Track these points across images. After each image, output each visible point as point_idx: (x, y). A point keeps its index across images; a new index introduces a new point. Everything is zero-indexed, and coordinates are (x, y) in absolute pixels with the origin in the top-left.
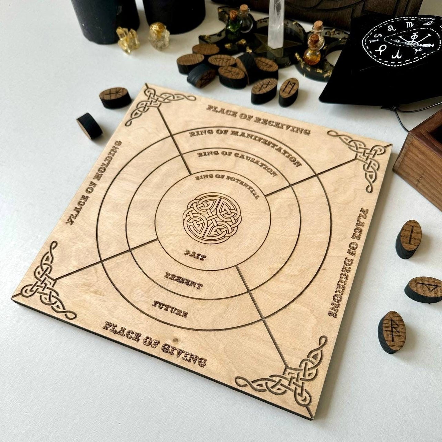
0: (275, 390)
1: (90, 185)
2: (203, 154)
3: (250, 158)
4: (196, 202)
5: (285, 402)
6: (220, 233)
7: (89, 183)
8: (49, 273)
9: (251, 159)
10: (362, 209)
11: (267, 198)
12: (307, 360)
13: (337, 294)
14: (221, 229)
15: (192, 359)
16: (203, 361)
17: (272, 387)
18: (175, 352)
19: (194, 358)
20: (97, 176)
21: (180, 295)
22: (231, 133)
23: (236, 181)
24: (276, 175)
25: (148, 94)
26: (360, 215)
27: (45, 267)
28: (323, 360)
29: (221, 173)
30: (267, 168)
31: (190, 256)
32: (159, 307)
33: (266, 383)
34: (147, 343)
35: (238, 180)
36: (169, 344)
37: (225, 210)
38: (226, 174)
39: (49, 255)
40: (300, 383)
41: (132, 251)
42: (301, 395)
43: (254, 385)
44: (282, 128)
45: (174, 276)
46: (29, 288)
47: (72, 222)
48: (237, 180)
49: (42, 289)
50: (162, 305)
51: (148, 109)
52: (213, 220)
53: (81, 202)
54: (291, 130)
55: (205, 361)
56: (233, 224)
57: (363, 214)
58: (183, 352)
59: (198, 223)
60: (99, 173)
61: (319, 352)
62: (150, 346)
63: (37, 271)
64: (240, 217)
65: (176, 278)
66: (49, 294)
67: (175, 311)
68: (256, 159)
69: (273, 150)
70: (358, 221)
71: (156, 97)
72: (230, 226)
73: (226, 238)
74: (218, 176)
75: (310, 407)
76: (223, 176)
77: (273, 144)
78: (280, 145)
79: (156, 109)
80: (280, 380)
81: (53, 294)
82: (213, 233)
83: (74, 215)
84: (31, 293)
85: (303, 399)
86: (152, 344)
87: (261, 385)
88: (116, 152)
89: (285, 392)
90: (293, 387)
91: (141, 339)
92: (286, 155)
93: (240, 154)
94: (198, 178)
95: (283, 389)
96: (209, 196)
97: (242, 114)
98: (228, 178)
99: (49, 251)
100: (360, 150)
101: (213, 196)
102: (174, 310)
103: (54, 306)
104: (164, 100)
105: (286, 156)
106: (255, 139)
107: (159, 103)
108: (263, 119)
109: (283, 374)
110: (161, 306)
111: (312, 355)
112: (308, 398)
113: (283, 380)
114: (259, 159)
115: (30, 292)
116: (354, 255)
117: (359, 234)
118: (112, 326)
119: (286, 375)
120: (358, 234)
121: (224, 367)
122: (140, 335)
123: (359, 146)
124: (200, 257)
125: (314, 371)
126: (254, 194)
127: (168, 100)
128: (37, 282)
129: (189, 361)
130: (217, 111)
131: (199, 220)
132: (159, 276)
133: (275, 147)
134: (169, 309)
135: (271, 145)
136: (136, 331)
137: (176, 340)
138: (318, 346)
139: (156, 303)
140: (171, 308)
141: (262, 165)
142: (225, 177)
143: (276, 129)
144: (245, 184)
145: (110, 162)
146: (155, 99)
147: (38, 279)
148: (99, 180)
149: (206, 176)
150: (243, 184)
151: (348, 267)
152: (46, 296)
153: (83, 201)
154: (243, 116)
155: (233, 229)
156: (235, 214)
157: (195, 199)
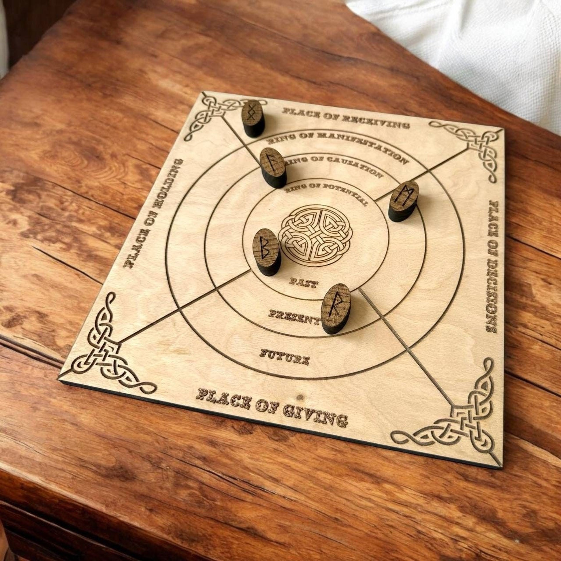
0: (445, 439)
1: (149, 216)
2: (289, 163)
3: (346, 161)
4: (292, 219)
5: (461, 452)
6: (330, 251)
7: (148, 213)
8: (109, 335)
9: (348, 162)
10: (490, 202)
11: (378, 203)
12: (475, 392)
13: (490, 304)
14: (330, 246)
15: (327, 420)
16: (342, 419)
17: (442, 436)
18: (303, 414)
19: (329, 417)
20: (157, 204)
21: (294, 336)
22: (317, 135)
23: (335, 188)
24: (383, 176)
25: (208, 103)
26: (491, 210)
27: (102, 328)
28: (496, 388)
29: (315, 182)
30: (369, 170)
31: (297, 284)
32: (269, 357)
34: (262, 408)
35: (338, 188)
36: (292, 404)
37: (330, 223)
38: (322, 182)
39: (105, 311)
40: (474, 423)
41: (219, 290)
42: (479, 439)
43: (418, 438)
44: (376, 123)
45: (281, 314)
46: (83, 360)
47: (131, 264)
48: (336, 187)
49: (102, 358)
50: (272, 354)
51: (210, 119)
52: (318, 238)
53: (140, 238)
54: (388, 126)
55: (346, 418)
56: (344, 239)
57: (493, 207)
58: (313, 411)
59: (300, 243)
60: (159, 200)
61: (487, 379)
62: (267, 411)
63: (92, 336)
64: (350, 230)
65: (284, 316)
66: (112, 363)
67: (291, 358)
68: (354, 161)
69: (372, 149)
70: (490, 215)
71: (217, 106)
72: (340, 241)
73: (338, 257)
74: (312, 186)
75: (494, 452)
76: (319, 185)
77: (370, 143)
78: (378, 143)
79: (220, 119)
80: (449, 425)
81: (119, 362)
82: (321, 253)
83: (133, 255)
84: (87, 366)
85: (483, 443)
86: (269, 408)
87: (426, 437)
88: (177, 172)
89: (458, 439)
90: (466, 430)
91: (253, 403)
92: (388, 152)
93: (334, 157)
94: (288, 191)
95: (456, 436)
96: (306, 210)
97: (326, 114)
98: (326, 186)
99: (105, 306)
100: (470, 139)
101: (312, 209)
102: (290, 357)
103: (123, 379)
104: (228, 108)
105: (389, 154)
106: (347, 139)
107: (223, 112)
108: (352, 117)
109: (451, 416)
110: (272, 355)
111: (480, 384)
112: (489, 441)
113: (452, 424)
114: (357, 161)
115: (85, 365)
116: (496, 254)
117: (495, 230)
118: (209, 394)
119: (455, 418)
120: (493, 230)
121: (373, 422)
122: (250, 399)
123: (468, 135)
124: (311, 284)
125: (487, 405)
126: (361, 201)
127: (233, 107)
128: (93, 351)
129: (325, 423)
130: (295, 114)
131: (299, 240)
132: (261, 316)
133: (373, 146)
134: (284, 358)
135: (368, 144)
136: (243, 394)
137: (300, 397)
138: (485, 372)
139: (264, 352)
140: (285, 356)
141: (363, 167)
142: (322, 185)
143: (369, 126)
144: (348, 190)
145: (171, 184)
146: (217, 108)
147: (95, 346)
148: (160, 208)
149: (297, 187)
150: (346, 191)
151: (494, 270)
152: (109, 368)
153: (142, 236)
154: (328, 115)
155: (344, 245)
156: (343, 226)
157: (290, 216)
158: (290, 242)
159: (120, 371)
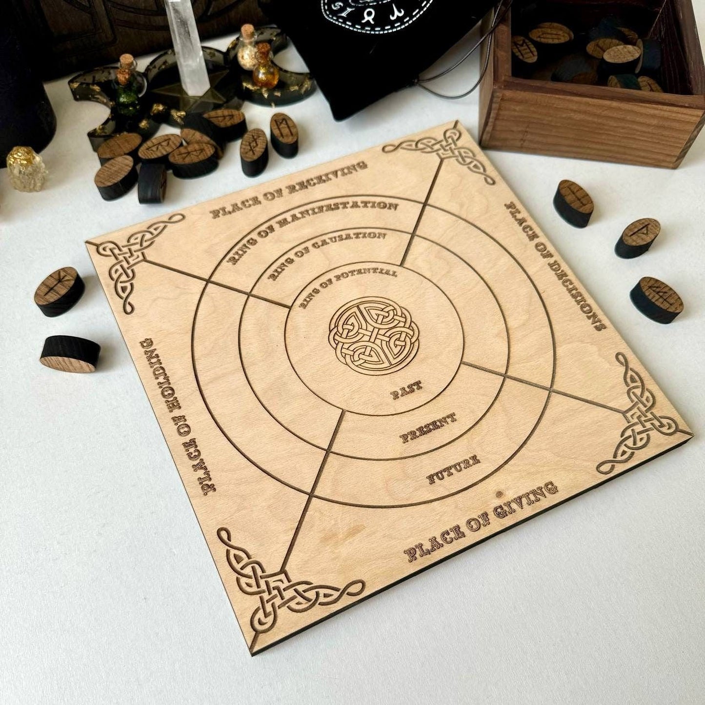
0: (639, 444)
2: (276, 274)
3: (335, 238)
4: (336, 333)
5: (658, 446)
6: (403, 344)
7: (172, 423)
8: (263, 571)
9: (337, 239)
10: (506, 205)
11: (405, 266)
12: (630, 389)
13: (582, 305)
14: (399, 338)
15: (538, 496)
16: (550, 486)
17: (635, 443)
18: (514, 506)
19: (538, 493)
20: (171, 405)
21: (444, 446)
22: (278, 225)
23: (350, 274)
24: (385, 235)
25: (108, 252)
26: (512, 214)
27: (248, 571)
28: (642, 375)
29: (324, 279)
30: (366, 235)
31: (402, 396)
32: (439, 479)
33: (626, 445)
35: (352, 272)
36: (498, 505)
37: (378, 315)
38: (331, 275)
39: (233, 552)
40: (650, 416)
41: (333, 450)
42: (662, 425)
43: (619, 458)
44: (329, 179)
45: (413, 433)
46: (260, 615)
47: (212, 487)
48: (350, 272)
49: (279, 598)
50: (439, 474)
51: (133, 271)
52: (379, 337)
53: (191, 453)
54: (343, 175)
55: (551, 483)
56: (405, 322)
57: (513, 210)
58: (520, 498)
59: (367, 353)
60: (170, 400)
61: (630, 373)
62: (482, 526)
63: (244, 586)
64: (403, 310)
65: (418, 433)
66: (295, 594)
67: (460, 466)
68: (343, 233)
69: (349, 210)
70: (516, 220)
71: (124, 250)
72: (404, 327)
73: (416, 344)
74: (324, 285)
75: (680, 428)
76: (330, 281)
77: (341, 204)
78: (351, 200)
79: (145, 264)
80: (632, 430)
81: (301, 588)
82: (396, 350)
83: (203, 476)
84: (271, 618)
85: (668, 427)
86: (482, 522)
87: (624, 453)
88: (157, 356)
89: (648, 437)
90: (648, 425)
91: (464, 529)
92: (369, 205)
93: (319, 241)
95: (644, 435)
96: (341, 315)
97: (265, 195)
98: (338, 278)
99: (227, 548)
101: (346, 311)
102: (457, 466)
103: (322, 599)
104: (141, 245)
105: (371, 207)
106: (314, 213)
107: (139, 253)
108: (297, 184)
109: (628, 422)
110: (441, 476)
111: (629, 380)
112: (670, 422)
113: (634, 428)
114: (347, 232)
115: (268, 619)
116: (551, 256)
117: (532, 232)
118: (417, 549)
119: (632, 421)
120: (530, 233)
121: (575, 471)
123: (430, 144)
125: (647, 394)
126: (387, 273)
127: (146, 241)
128: (261, 598)
129: (538, 500)
130: (230, 213)
131: (363, 350)
132: (398, 448)
133: (348, 206)
134: (453, 470)
135: (341, 206)
136: (448, 528)
137: (499, 494)
138: (623, 369)
139: (431, 478)
140: (453, 468)
141: (357, 235)
142: (334, 280)
143: (323, 185)
144: (364, 269)
145: (166, 374)
146: (126, 253)
147: (259, 593)
148: (180, 407)
149: (310, 296)
150: (363, 271)
151: (560, 271)
152: (296, 601)
153: (192, 450)
154: (268, 195)
155: (411, 328)
156: (393, 310)
157: (330, 331)
158: (356, 358)
159: (311, 595)
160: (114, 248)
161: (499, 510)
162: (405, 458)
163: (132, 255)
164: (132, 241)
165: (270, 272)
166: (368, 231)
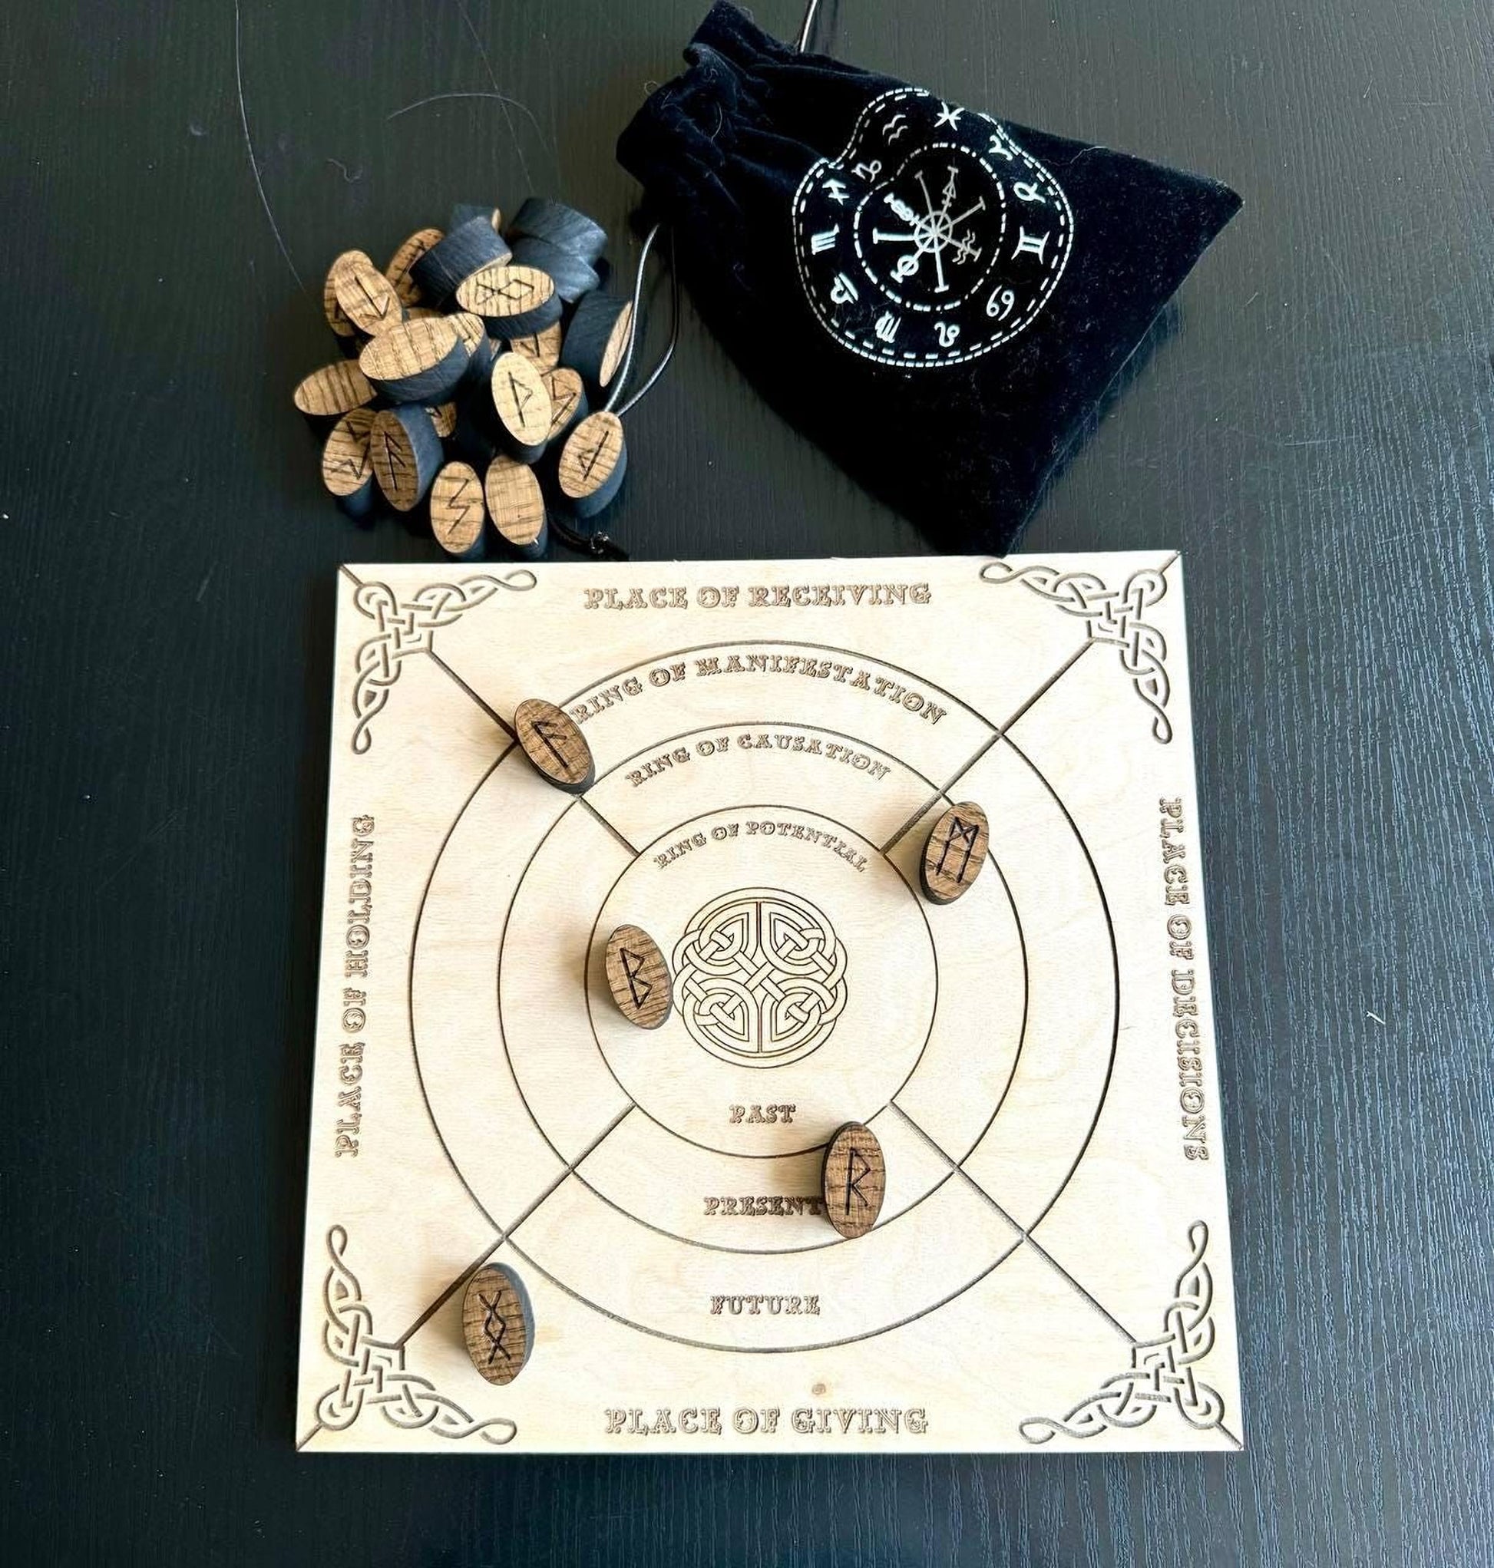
0: (1127, 1416)
1: (346, 1004)
2: (644, 773)
3: (789, 739)
4: (692, 943)
5: (1163, 1437)
6: (803, 1018)
7: (341, 997)
8: (371, 1332)
9: (792, 742)
10: (1161, 802)
11: (889, 855)
12: (1177, 1305)
13: (1187, 1090)
14: (801, 1003)
15: (885, 1425)
16: (916, 1417)
17: (1119, 1412)
19: (888, 1418)
20: (353, 964)
21: (773, 1252)
22: (696, 669)
23: (778, 830)
24: (887, 770)
25: (374, 610)
26: (1163, 825)
27: (348, 1319)
28: (1216, 1285)
29: (725, 820)
30: (851, 757)
31: (750, 1121)
32: (732, 1310)
33: (1100, 1407)
35: (784, 827)
36: (807, 1406)
37: (786, 938)
39: (338, 1275)
40: (1181, 1372)
41: (579, 1171)
42: (1193, 1402)
43: (1069, 1425)
44: (840, 600)
45: (731, 1202)
46: (336, 1399)
47: (352, 1146)
48: (781, 825)
49: (375, 1386)
50: (736, 1302)
51: (399, 665)
52: (767, 984)
53: (347, 1069)
54: (872, 602)
55: (923, 1413)
56: (828, 975)
57: (1170, 819)
58: (853, 1413)
59: (728, 1008)
60: (355, 952)
61: (1198, 1271)
62: (758, 1431)
63: (331, 1340)
65: (739, 1207)
66: (402, 1393)
67: (779, 1304)
68: (809, 736)
69: (844, 689)
70: (1164, 843)
71: (403, 614)
72: (822, 984)
73: (827, 1029)
74: (720, 833)
75: (1226, 1422)
76: (735, 829)
77: (838, 668)
78: (859, 665)
79: (425, 658)
80: (1130, 1385)
81: (415, 1388)
82: (783, 1025)
83: (348, 1120)
84: (350, 1412)
85: (1203, 1410)
86: (762, 1422)
87: (1088, 1419)
88: (370, 857)
89: (1152, 1412)
90: (1167, 1389)
91: (726, 1420)
92: (888, 692)
93: (755, 732)
94: (663, 861)
95: (1146, 1407)
96: (720, 910)
97: (703, 591)
98: (753, 828)
99: (332, 1264)
100: (1092, 606)
101: (734, 904)
102: (775, 1303)
103: (438, 1422)
104: (435, 615)
105: (891, 698)
106: (776, 668)
107: (425, 632)
108: (775, 590)
109: (1134, 1366)
110: (736, 1307)
111: (1186, 1285)
112: (1214, 1404)
113: (1137, 1382)
114: (817, 735)
115: (345, 1411)
116: (1189, 955)
117: (1180, 885)
118: (629, 1417)
119: (1141, 1368)
120: (1177, 885)
121: (977, 1410)
122: (718, 1412)
123: (1085, 593)
125: (1204, 1328)
126: (848, 858)
127: (446, 610)
128: (349, 1374)
129: (881, 1431)
130: (621, 606)
131: (725, 998)
132: (689, 1218)
133: (847, 677)
134: (763, 1307)
135: (833, 673)
136: (699, 1406)
137: (819, 1389)
138: (1194, 1256)
139: (719, 1303)
140: (765, 1302)
141: (833, 751)
142: (743, 829)
143: (823, 609)
144: (811, 831)
145: (369, 900)
146: (403, 622)
147: (347, 1362)
148: (365, 974)
149: (684, 846)
150: (805, 833)
151: (1187, 998)
152: (397, 1404)
153: (351, 1064)
154: (709, 594)
155: (833, 991)
156: (820, 939)
157: (686, 935)
158: (704, 1010)
159: (426, 1407)
160: (386, 603)
161: (804, 1417)
162: (693, 1243)
163: (411, 631)
164: (423, 601)
165: (635, 765)
166: (859, 749)
